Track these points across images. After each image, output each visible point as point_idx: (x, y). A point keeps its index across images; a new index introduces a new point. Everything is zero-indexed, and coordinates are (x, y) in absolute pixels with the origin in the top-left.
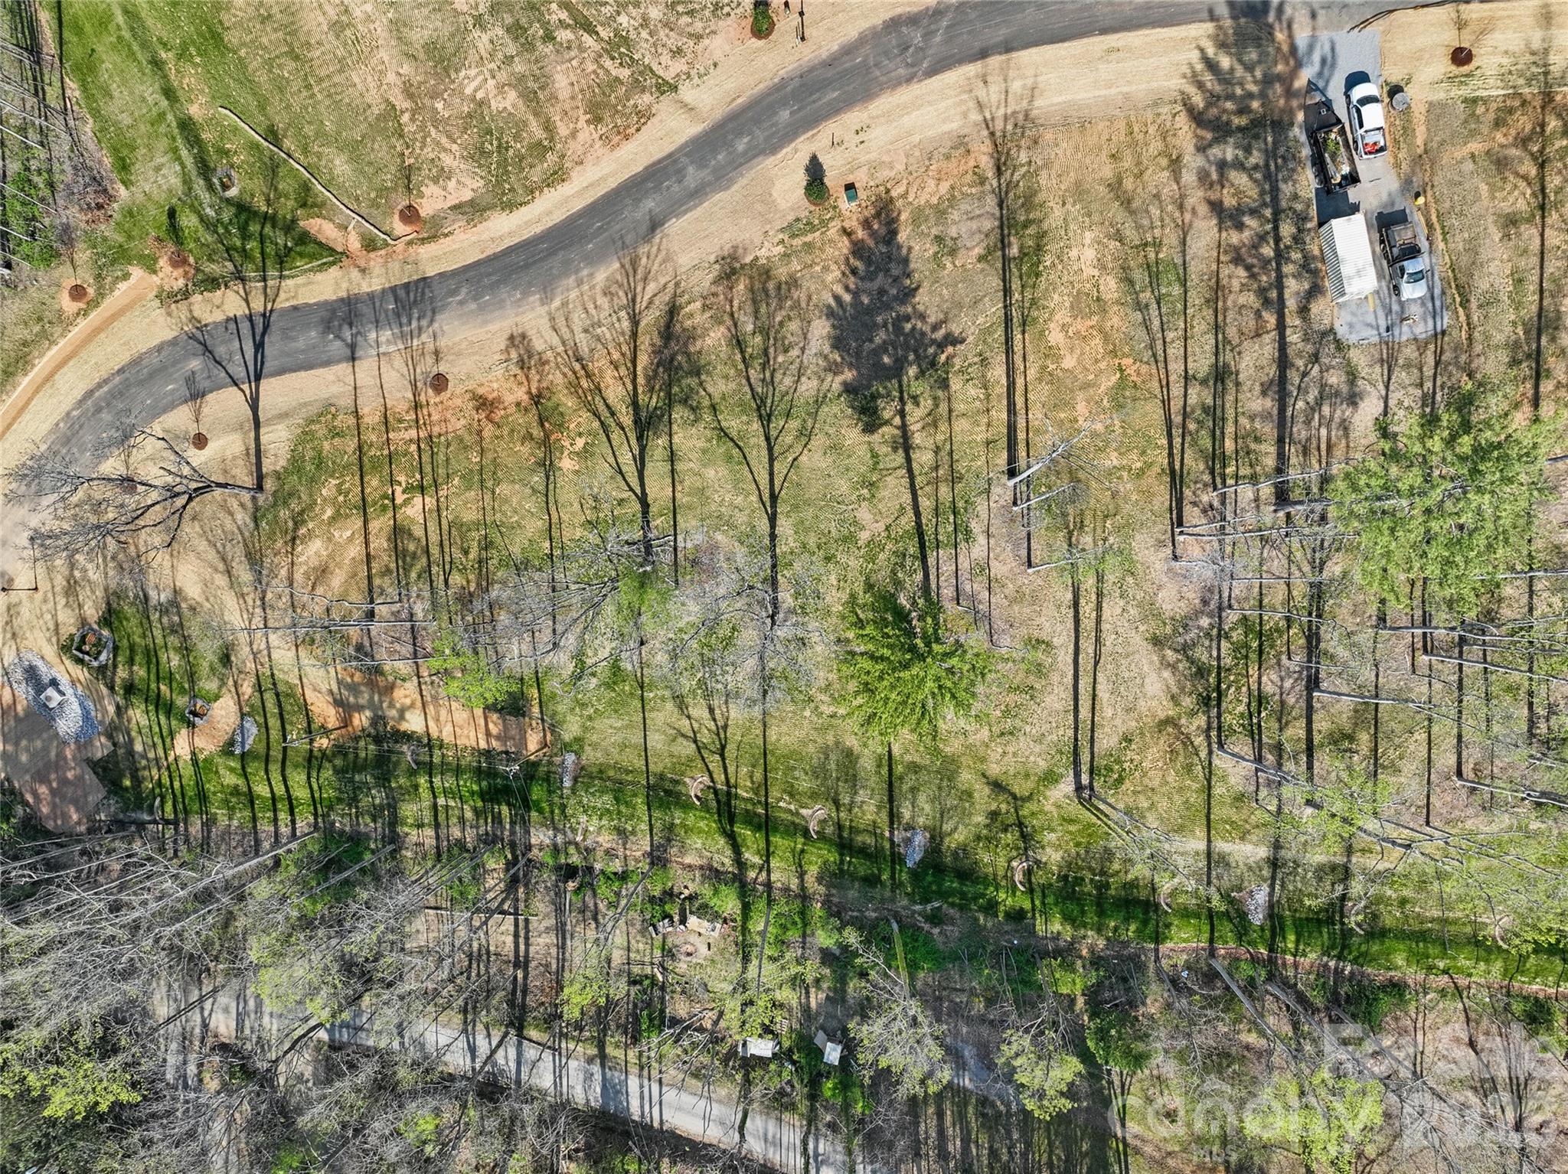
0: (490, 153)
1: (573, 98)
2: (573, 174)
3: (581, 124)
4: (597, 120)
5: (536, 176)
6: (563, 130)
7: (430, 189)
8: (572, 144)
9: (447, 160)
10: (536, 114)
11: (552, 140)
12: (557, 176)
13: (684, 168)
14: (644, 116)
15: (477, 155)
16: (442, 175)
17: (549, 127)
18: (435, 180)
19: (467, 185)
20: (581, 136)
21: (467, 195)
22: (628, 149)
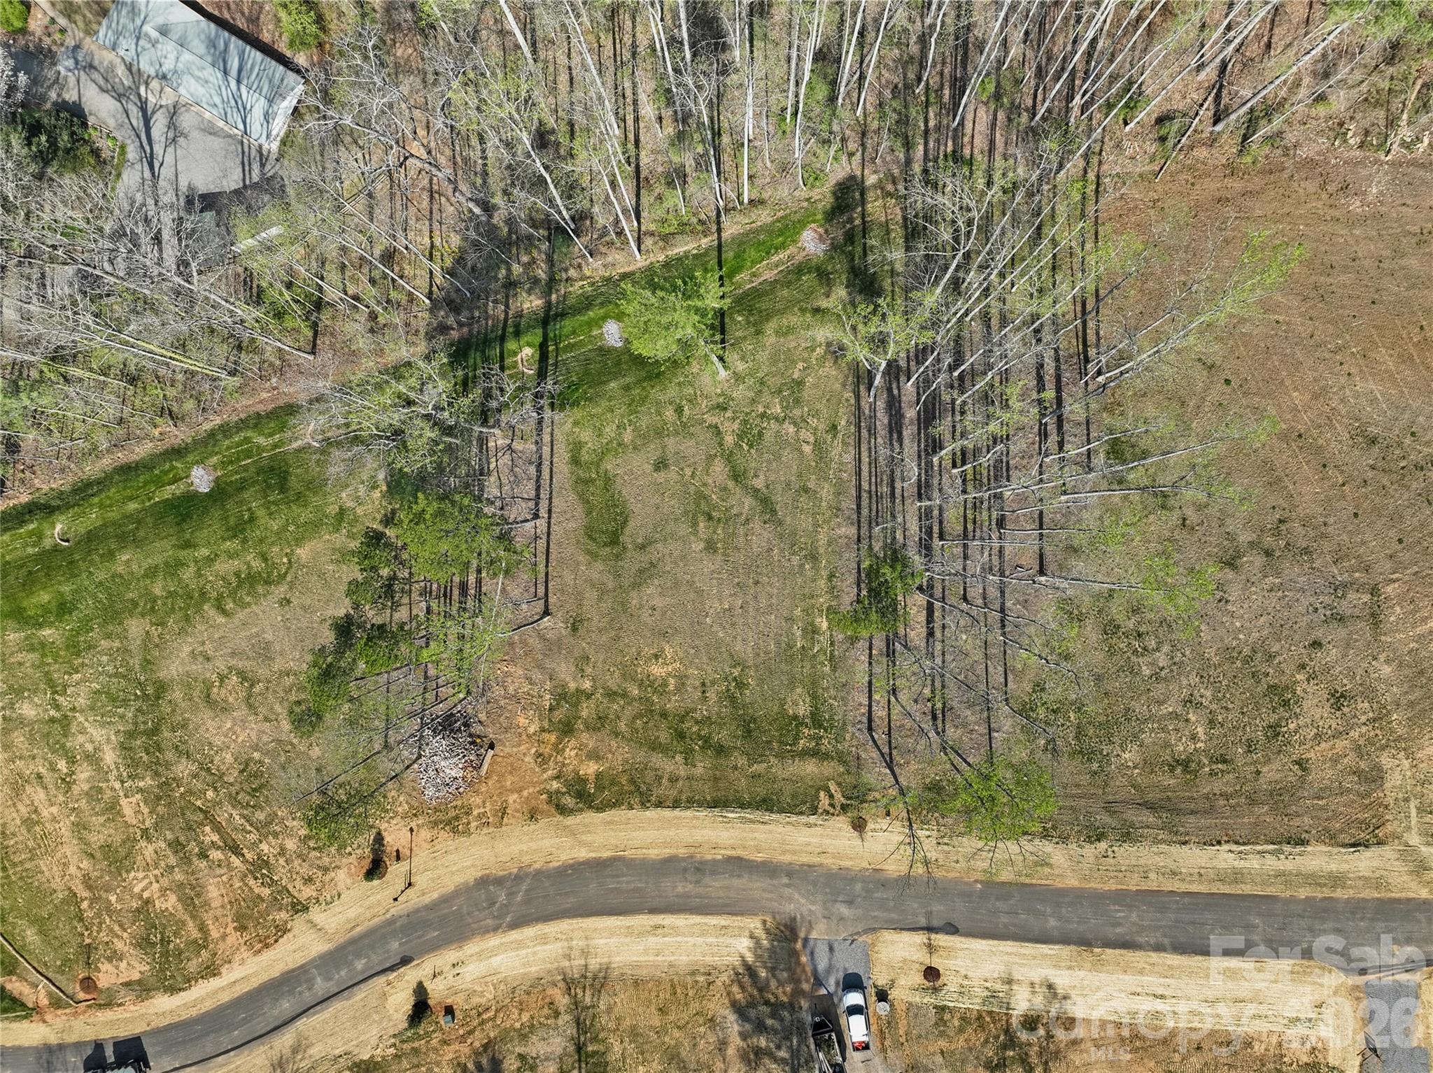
0: (154, 945)
1: (223, 907)
2: (224, 970)
3: (230, 930)
4: (242, 928)
5: (193, 966)
6: (215, 934)
7: (105, 966)
8: (221, 945)
9: (119, 945)
10: (193, 917)
11: (205, 939)
12: (211, 971)
13: (314, 978)
14: (282, 930)
15: (143, 943)
16: (115, 957)
17: (202, 928)
18: (110, 960)
19: (135, 967)
20: (230, 940)
21: (136, 976)
22: (268, 955)
